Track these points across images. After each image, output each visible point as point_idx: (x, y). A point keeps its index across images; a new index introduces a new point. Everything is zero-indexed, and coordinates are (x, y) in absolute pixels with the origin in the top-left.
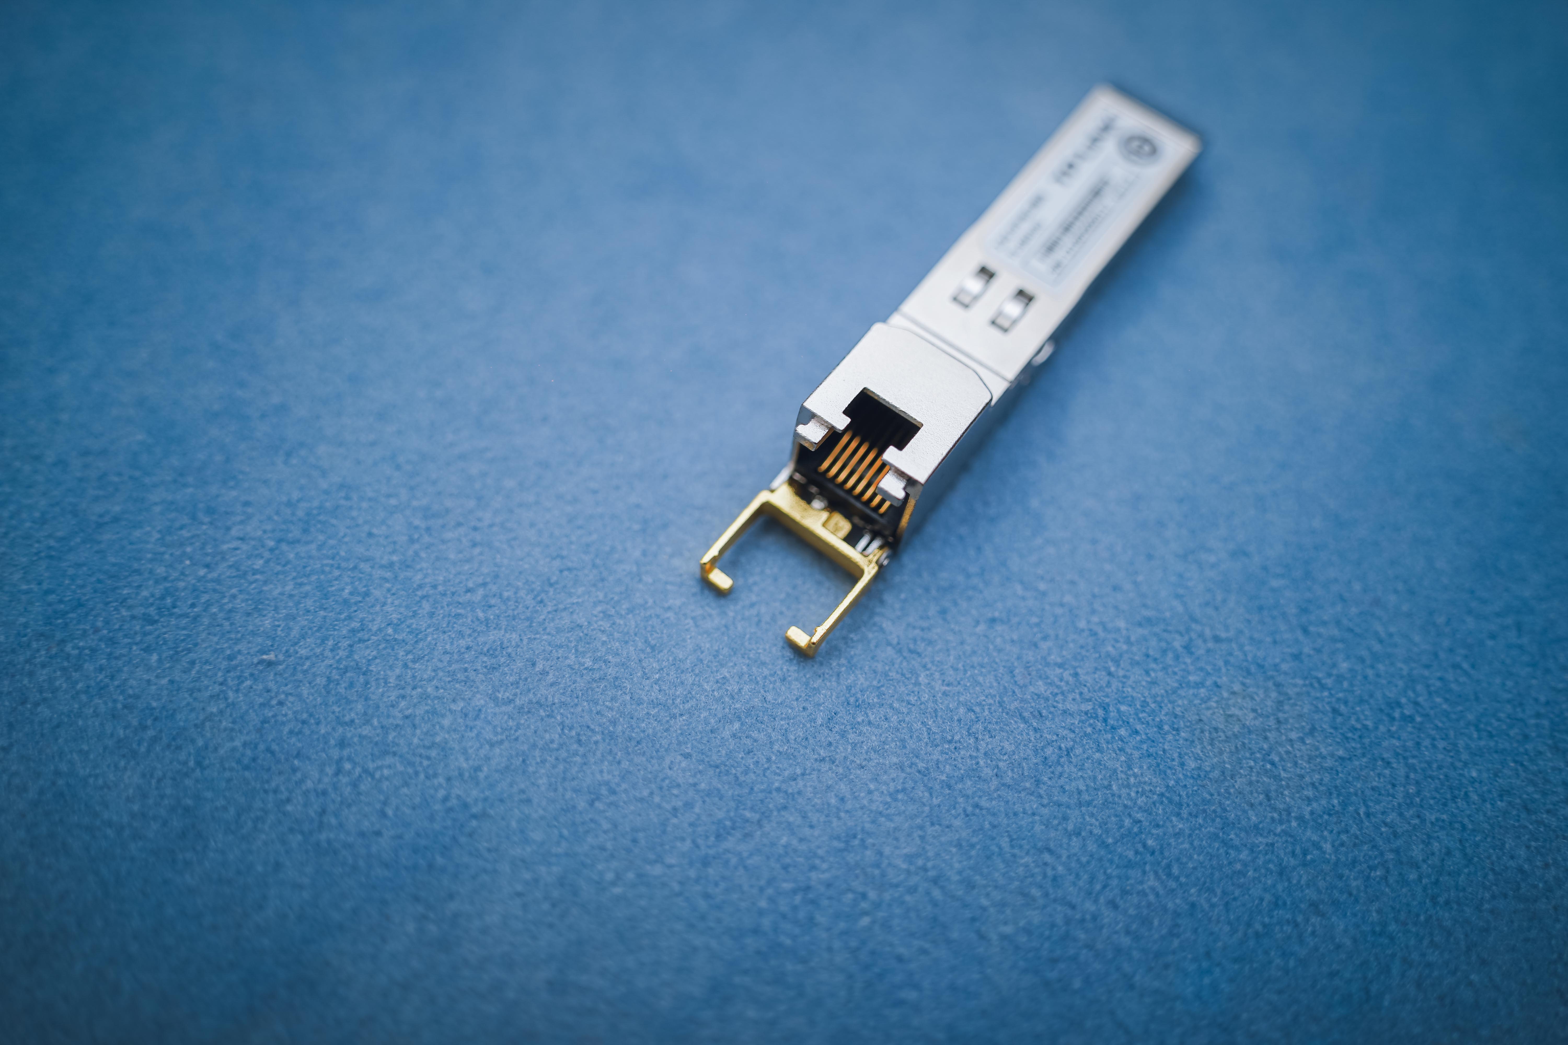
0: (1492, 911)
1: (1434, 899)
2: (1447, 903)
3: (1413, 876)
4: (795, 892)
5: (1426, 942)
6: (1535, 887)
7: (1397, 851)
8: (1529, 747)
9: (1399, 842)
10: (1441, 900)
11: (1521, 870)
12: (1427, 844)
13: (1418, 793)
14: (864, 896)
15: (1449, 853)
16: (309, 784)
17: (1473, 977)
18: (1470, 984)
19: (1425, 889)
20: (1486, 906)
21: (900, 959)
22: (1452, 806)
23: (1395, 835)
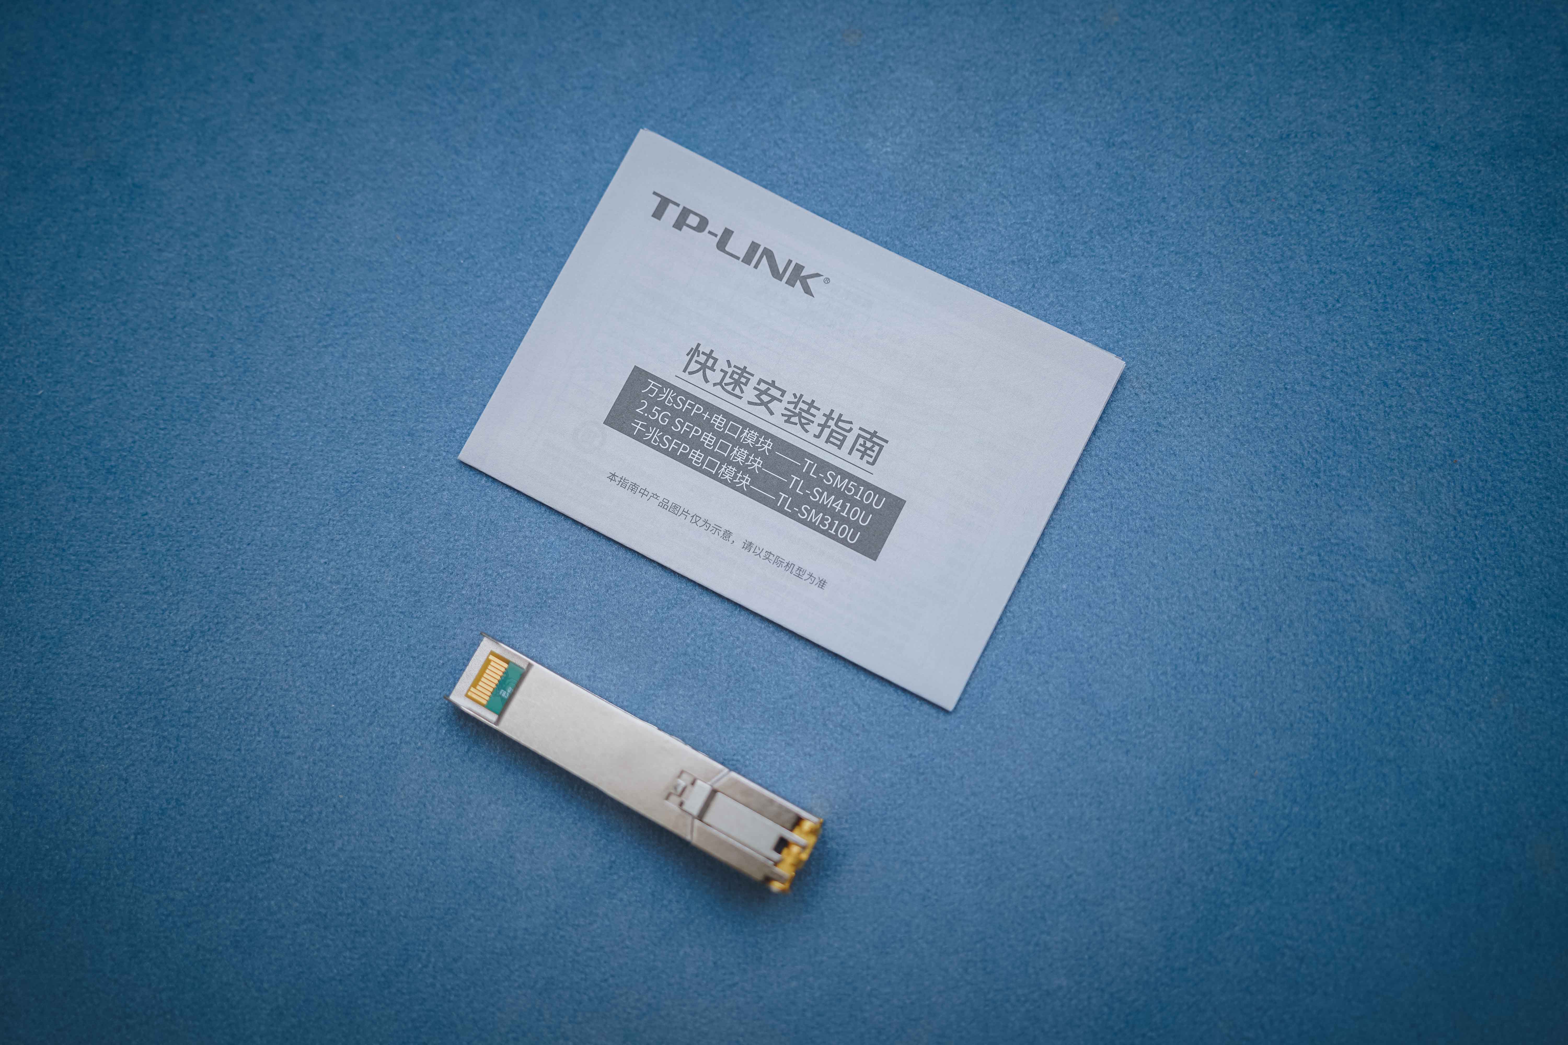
0: (1057, 658)
1: (1027, 650)
2: (1034, 652)
3: (1019, 638)
4: (705, 635)
5: (1018, 671)
6: (1082, 646)
7: (1013, 625)
8: (1099, 573)
9: (1016, 621)
10: (1031, 651)
11: (1077, 637)
12: (1030, 622)
13: (1031, 596)
14: (738, 639)
15: (1041, 628)
16: (471, 581)
17: (1039, 689)
18: (1037, 692)
19: (1023, 645)
20: (1055, 655)
21: (753, 669)
22: (1048, 604)
23: (1014, 617)
